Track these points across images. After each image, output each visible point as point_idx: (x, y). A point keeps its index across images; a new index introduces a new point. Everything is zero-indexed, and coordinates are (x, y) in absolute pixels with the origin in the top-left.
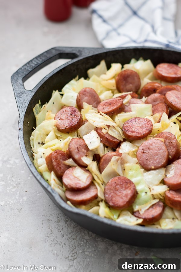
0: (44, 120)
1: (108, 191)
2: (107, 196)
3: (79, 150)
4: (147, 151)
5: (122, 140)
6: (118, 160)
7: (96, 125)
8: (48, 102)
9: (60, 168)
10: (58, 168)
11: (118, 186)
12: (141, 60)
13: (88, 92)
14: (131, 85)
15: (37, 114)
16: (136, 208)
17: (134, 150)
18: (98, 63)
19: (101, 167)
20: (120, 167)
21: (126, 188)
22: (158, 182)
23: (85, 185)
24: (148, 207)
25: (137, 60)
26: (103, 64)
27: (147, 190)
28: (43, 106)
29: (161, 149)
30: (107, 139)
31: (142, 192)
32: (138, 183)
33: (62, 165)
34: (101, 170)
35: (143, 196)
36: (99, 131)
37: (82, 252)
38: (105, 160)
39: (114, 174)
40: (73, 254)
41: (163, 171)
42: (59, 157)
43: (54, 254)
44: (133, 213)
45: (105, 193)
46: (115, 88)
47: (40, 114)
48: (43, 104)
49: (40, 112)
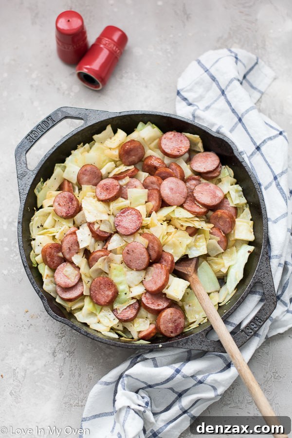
0: (45, 199)
1: (93, 288)
2: (92, 292)
3: (70, 250)
4: (131, 253)
5: (113, 233)
6: (105, 259)
7: (88, 221)
8: (50, 178)
9: (54, 262)
10: (52, 263)
11: (102, 286)
12: (149, 124)
13: (88, 171)
14: (134, 157)
15: (39, 192)
16: (116, 306)
17: (122, 245)
18: (104, 129)
19: (90, 263)
20: (106, 265)
21: (108, 290)
22: (137, 283)
23: (74, 284)
24: (125, 307)
25: (145, 123)
26: (109, 128)
27: (127, 290)
28: (45, 183)
29: (143, 255)
30: (98, 235)
31: (122, 292)
32: (120, 283)
33: (56, 258)
34: (91, 266)
35: (122, 297)
36: (91, 226)
37: (70, 330)
38: (94, 258)
39: (101, 272)
40: (62, 331)
41: (143, 273)
42: (53, 251)
43: (46, 330)
44: (113, 310)
45: (90, 290)
46: (117, 159)
47: (42, 192)
48: (45, 181)
49: (42, 189)
